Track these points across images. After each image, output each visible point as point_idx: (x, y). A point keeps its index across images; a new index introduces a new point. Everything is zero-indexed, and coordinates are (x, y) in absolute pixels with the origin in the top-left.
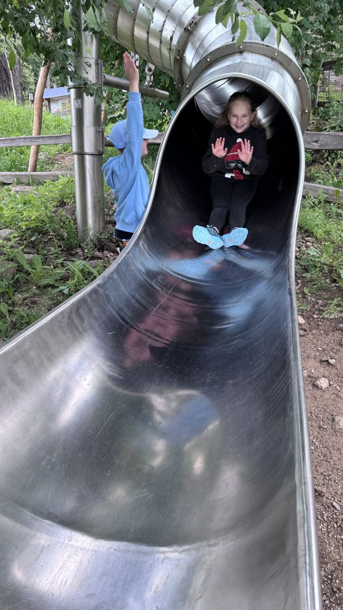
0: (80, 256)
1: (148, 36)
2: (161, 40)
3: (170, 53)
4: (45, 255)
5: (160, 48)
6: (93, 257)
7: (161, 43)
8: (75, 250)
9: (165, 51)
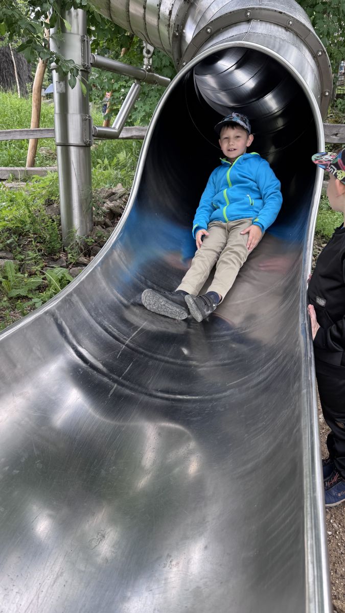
0: (63, 262)
1: (145, 11)
2: (159, 15)
3: (168, 31)
4: (22, 260)
5: (158, 25)
6: (77, 263)
7: (159, 18)
8: (58, 254)
9: (164, 29)
